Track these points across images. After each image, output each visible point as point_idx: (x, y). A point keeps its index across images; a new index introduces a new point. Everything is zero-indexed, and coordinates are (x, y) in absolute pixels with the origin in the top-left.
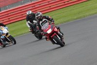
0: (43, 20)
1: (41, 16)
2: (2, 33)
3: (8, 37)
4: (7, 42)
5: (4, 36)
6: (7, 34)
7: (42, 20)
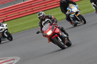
0: (46, 20)
1: (43, 16)
2: (72, 12)
3: (78, 16)
4: (77, 21)
5: (73, 15)
6: (77, 13)
7: (44, 20)
